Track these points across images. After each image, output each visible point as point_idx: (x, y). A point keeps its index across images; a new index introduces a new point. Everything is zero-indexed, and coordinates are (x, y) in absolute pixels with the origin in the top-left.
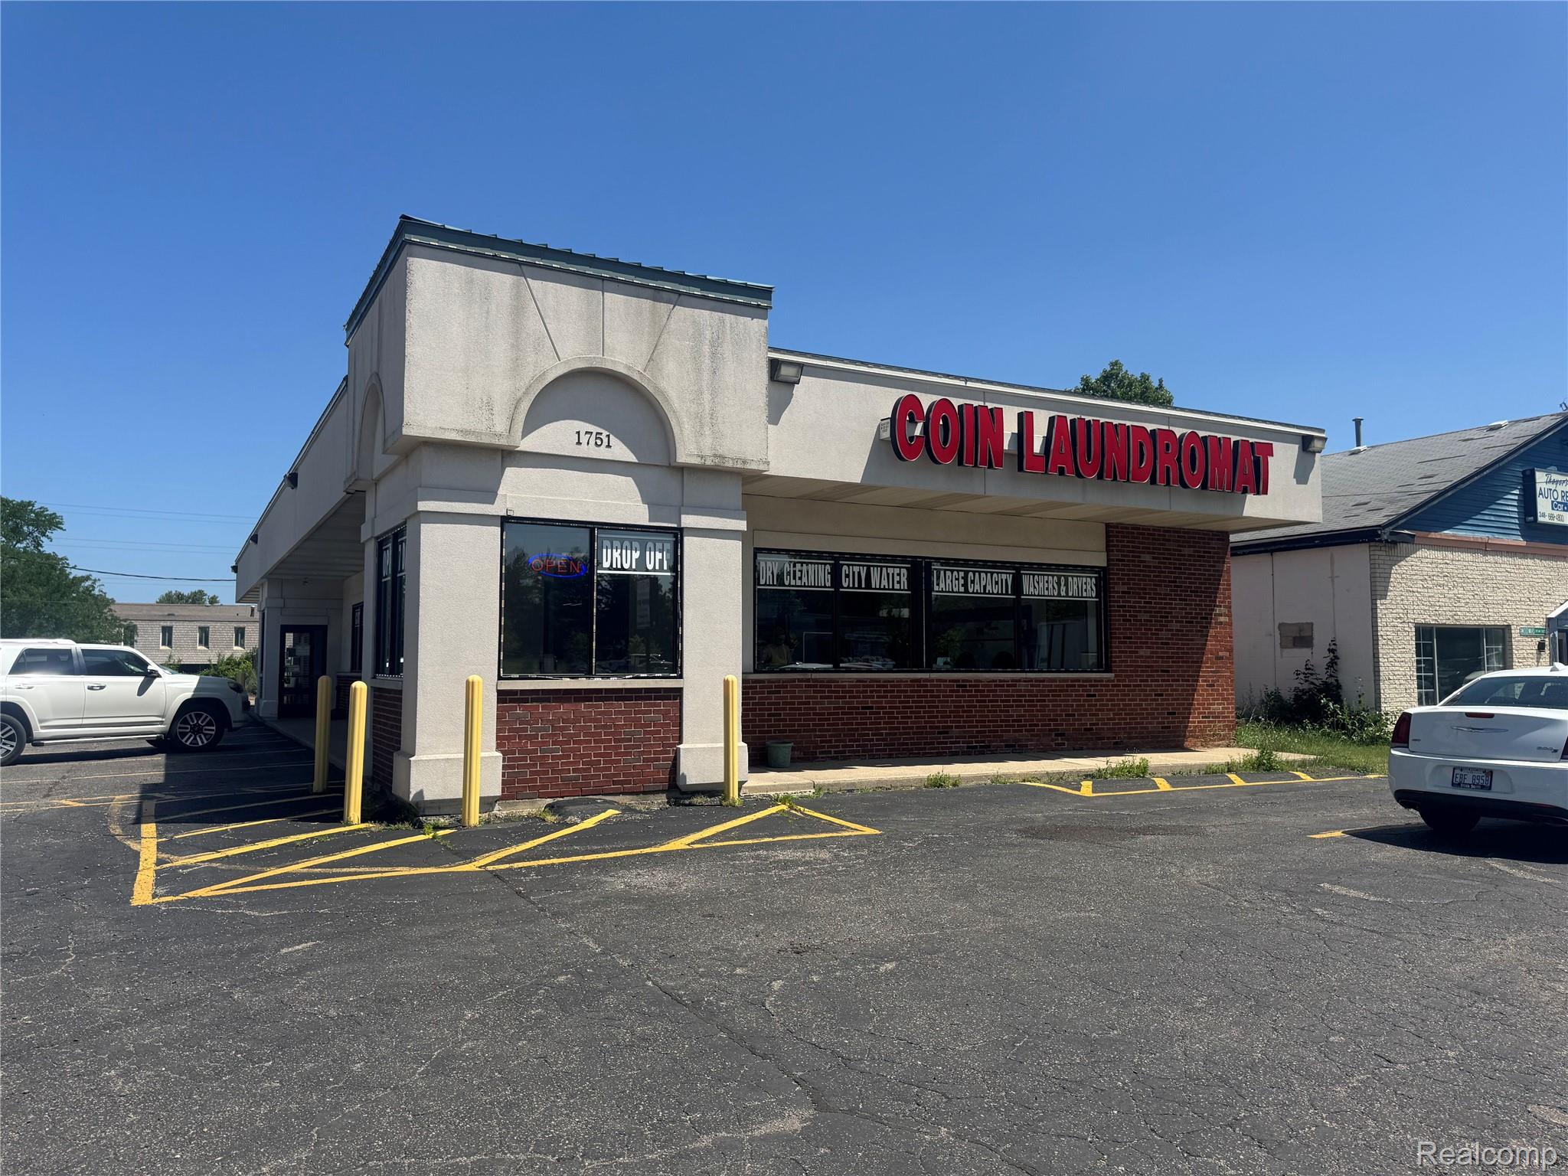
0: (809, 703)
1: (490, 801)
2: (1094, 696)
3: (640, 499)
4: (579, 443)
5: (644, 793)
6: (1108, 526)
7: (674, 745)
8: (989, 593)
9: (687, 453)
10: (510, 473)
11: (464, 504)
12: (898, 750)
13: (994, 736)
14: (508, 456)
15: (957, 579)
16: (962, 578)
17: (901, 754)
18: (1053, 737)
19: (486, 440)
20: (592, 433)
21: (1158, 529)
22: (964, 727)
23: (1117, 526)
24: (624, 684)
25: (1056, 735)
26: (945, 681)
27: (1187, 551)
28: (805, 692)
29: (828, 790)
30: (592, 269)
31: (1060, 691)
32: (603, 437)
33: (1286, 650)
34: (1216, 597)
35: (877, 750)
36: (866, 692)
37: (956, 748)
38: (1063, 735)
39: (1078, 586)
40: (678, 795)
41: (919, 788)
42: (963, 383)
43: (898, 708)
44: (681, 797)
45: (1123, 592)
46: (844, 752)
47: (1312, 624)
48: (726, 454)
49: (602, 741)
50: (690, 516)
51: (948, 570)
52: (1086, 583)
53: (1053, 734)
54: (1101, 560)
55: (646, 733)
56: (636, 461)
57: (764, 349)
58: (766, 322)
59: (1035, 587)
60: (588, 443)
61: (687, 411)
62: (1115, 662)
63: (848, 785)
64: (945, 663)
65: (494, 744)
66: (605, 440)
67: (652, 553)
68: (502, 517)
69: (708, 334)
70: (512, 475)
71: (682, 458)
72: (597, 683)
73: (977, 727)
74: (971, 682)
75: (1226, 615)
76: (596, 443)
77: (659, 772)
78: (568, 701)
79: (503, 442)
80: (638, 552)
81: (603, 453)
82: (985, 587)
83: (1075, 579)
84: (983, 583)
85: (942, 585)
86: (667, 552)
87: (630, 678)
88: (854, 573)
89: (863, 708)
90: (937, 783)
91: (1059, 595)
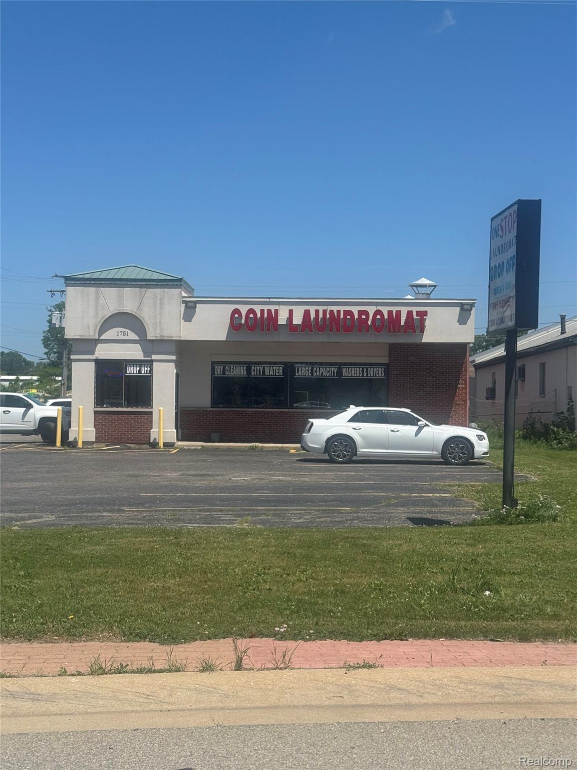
1: (92, 443)
3: (141, 351)
4: (118, 335)
5: (141, 444)
6: (390, 345)
7: (149, 429)
8: (324, 376)
9: (151, 336)
11: (83, 356)
14: (97, 341)
15: (308, 371)
16: (310, 370)
19: (88, 337)
20: (122, 331)
23: (395, 344)
24: (133, 410)
26: (297, 412)
30: (119, 282)
32: (126, 333)
34: (456, 376)
36: (259, 416)
39: (374, 372)
40: (150, 444)
42: (268, 300)
43: (274, 422)
44: (153, 446)
45: (397, 374)
48: (165, 335)
50: (155, 356)
51: (303, 367)
52: (378, 371)
54: (385, 360)
55: (141, 425)
56: (139, 339)
57: (180, 298)
59: (349, 373)
60: (121, 335)
61: (151, 322)
62: (390, 405)
65: (93, 426)
67: (144, 368)
68: (96, 359)
69: (159, 296)
70: (100, 347)
71: (148, 338)
72: (125, 409)
75: (463, 384)
77: (145, 438)
78: (115, 414)
79: (93, 337)
80: (139, 368)
81: (126, 338)
82: (322, 373)
83: (372, 369)
85: (300, 373)
86: (148, 368)
87: (135, 408)
88: (257, 369)
90: (254, 448)
91: (363, 376)
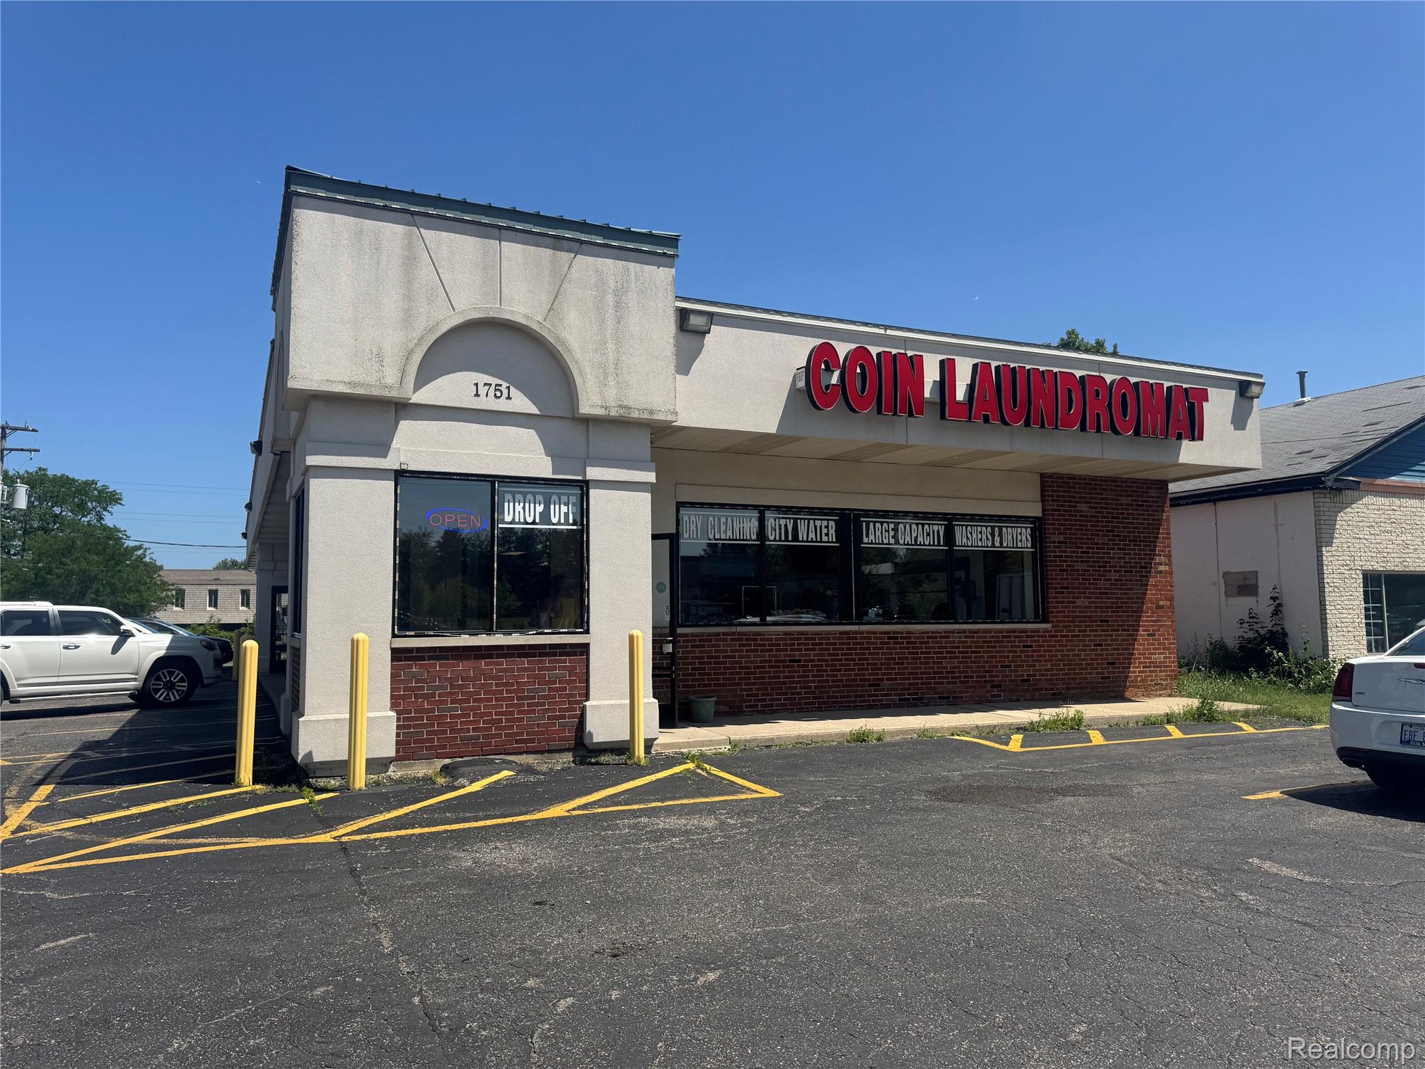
0: (734, 657)
1: (384, 761)
2: (1031, 646)
3: (543, 451)
4: (477, 395)
5: (550, 752)
6: (1042, 476)
7: (580, 702)
8: (920, 545)
9: (589, 404)
10: (404, 425)
11: (354, 458)
12: (828, 703)
13: (927, 688)
14: (401, 409)
15: (887, 531)
16: (892, 530)
17: (830, 707)
18: (989, 689)
19: (375, 392)
20: (490, 385)
21: (1094, 479)
22: (896, 679)
23: (1052, 476)
24: (526, 641)
25: (992, 687)
26: (876, 633)
27: (1125, 500)
28: (729, 645)
29: (745, 746)
30: (488, 218)
31: (995, 642)
32: (503, 388)
33: (1230, 600)
34: (1155, 546)
35: (805, 704)
36: (794, 644)
37: (887, 700)
38: (999, 686)
39: (1013, 537)
40: (585, 753)
41: (840, 743)
42: (882, 331)
43: (828, 660)
44: (589, 755)
45: (1059, 542)
46: (772, 705)
47: (1256, 572)
48: (631, 404)
49: (504, 699)
50: (595, 468)
51: (878, 522)
52: (1021, 534)
53: (989, 685)
54: (1035, 510)
55: (551, 690)
56: (539, 413)
57: (671, 296)
58: (673, 271)
59: (968, 538)
60: (487, 395)
61: (590, 361)
62: (1053, 612)
63: (766, 740)
64: (877, 615)
65: (388, 704)
66: (505, 392)
67: (557, 506)
68: (396, 471)
69: (612, 284)
70: (407, 429)
71: (585, 408)
72: (499, 639)
73: (909, 679)
74: (903, 633)
75: (1166, 565)
76: (495, 394)
77: (564, 730)
78: (468, 658)
79: (394, 394)
80: (542, 506)
81: (502, 405)
82: (916, 541)
83: (1009, 529)
84: (914, 535)
85: (872, 537)
86: (573, 506)
87: (533, 634)
88: (780, 526)
89: (790, 661)
90: (860, 738)
91: (993, 546)
